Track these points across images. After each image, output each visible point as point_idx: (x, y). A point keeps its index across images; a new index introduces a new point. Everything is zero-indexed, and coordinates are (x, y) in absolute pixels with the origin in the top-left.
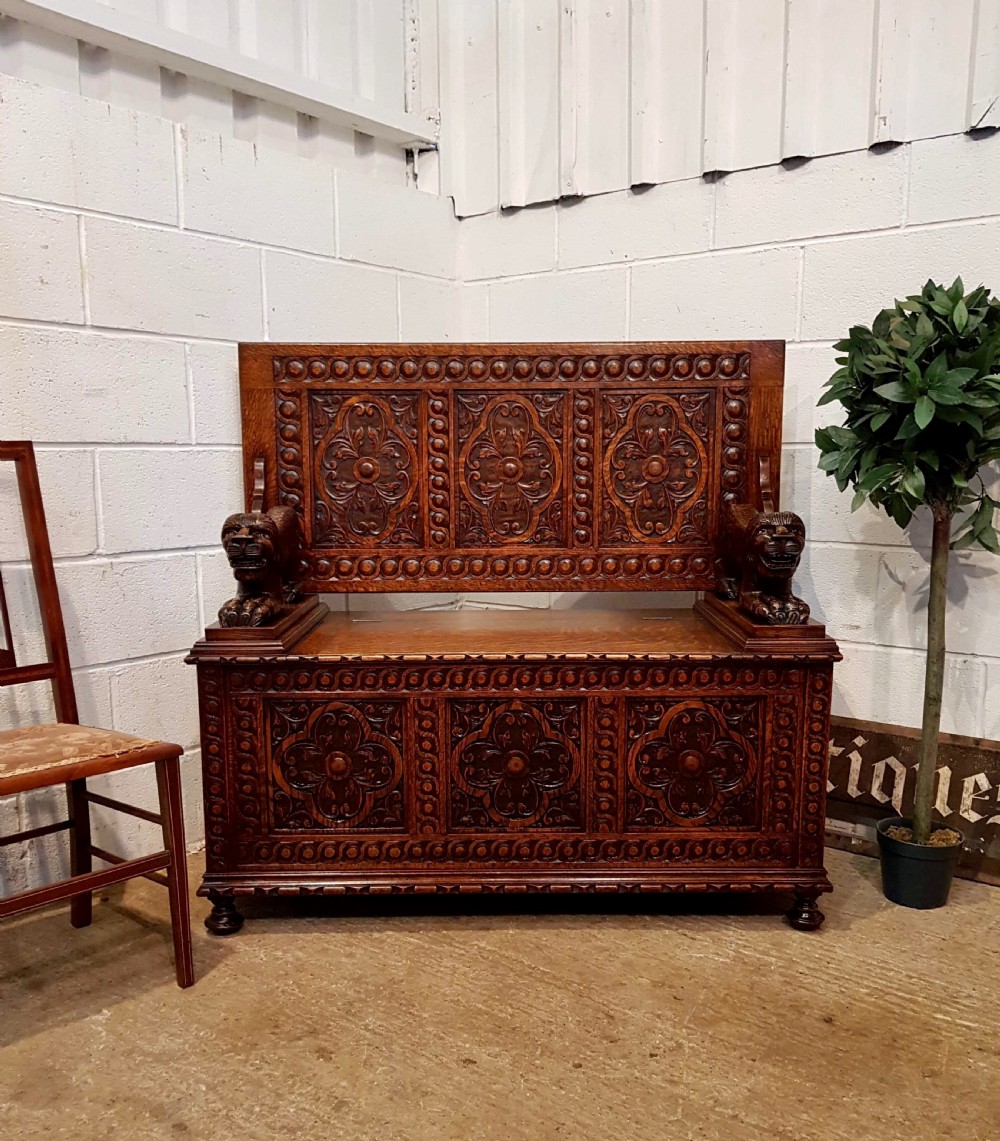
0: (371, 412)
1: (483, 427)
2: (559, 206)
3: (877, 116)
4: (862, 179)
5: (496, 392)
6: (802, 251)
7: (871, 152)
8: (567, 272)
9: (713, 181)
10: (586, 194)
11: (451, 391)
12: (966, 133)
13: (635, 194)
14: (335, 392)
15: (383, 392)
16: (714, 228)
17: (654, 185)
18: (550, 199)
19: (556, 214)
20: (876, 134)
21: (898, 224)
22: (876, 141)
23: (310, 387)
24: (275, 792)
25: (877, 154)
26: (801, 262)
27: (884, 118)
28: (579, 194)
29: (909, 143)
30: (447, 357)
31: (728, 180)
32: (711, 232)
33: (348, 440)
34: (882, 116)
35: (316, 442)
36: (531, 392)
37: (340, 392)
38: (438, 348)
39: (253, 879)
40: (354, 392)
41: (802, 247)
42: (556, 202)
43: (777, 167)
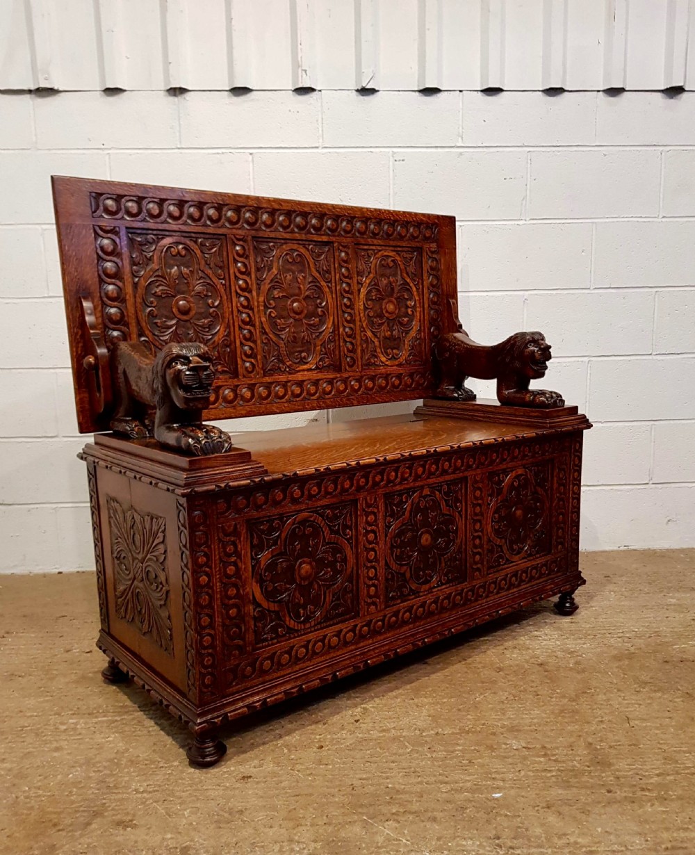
0: (183, 253)
1: (275, 271)
2: (33, 96)
3: (300, 69)
4: (290, 111)
5: (283, 241)
6: (251, 157)
7: (294, 93)
8: (46, 152)
9: (175, 95)
10: (61, 89)
11: (250, 238)
12: (357, 91)
13: (108, 95)
14: (150, 232)
15: (193, 235)
16: (180, 132)
17: (125, 91)
18: (25, 88)
19: (31, 102)
20: (300, 81)
21: (317, 145)
22: (300, 86)
23: (128, 225)
24: (254, 610)
25: (299, 95)
26: (251, 165)
27: (305, 71)
28: (56, 88)
29: (320, 91)
30: (245, 207)
31: (188, 95)
32: (178, 134)
33: (165, 279)
34: (303, 68)
35: (137, 280)
36: (307, 243)
37: (155, 232)
38: (238, 199)
39: (242, 699)
40: (167, 233)
41: (251, 154)
42: (30, 91)
43: (226, 93)
